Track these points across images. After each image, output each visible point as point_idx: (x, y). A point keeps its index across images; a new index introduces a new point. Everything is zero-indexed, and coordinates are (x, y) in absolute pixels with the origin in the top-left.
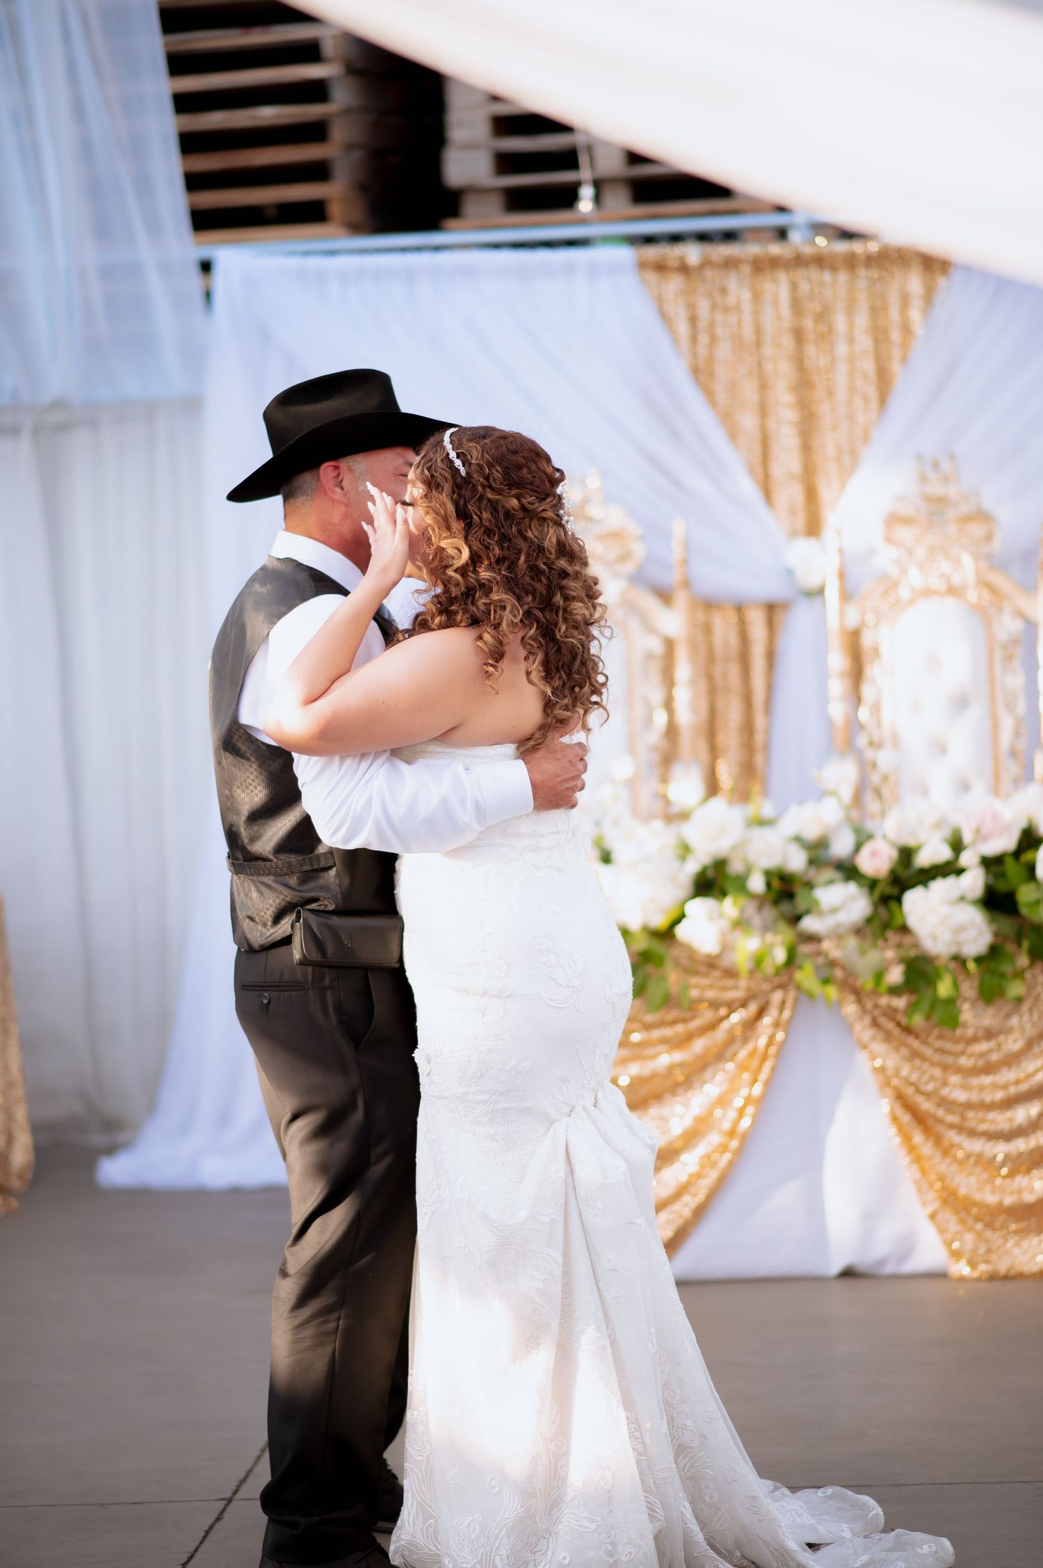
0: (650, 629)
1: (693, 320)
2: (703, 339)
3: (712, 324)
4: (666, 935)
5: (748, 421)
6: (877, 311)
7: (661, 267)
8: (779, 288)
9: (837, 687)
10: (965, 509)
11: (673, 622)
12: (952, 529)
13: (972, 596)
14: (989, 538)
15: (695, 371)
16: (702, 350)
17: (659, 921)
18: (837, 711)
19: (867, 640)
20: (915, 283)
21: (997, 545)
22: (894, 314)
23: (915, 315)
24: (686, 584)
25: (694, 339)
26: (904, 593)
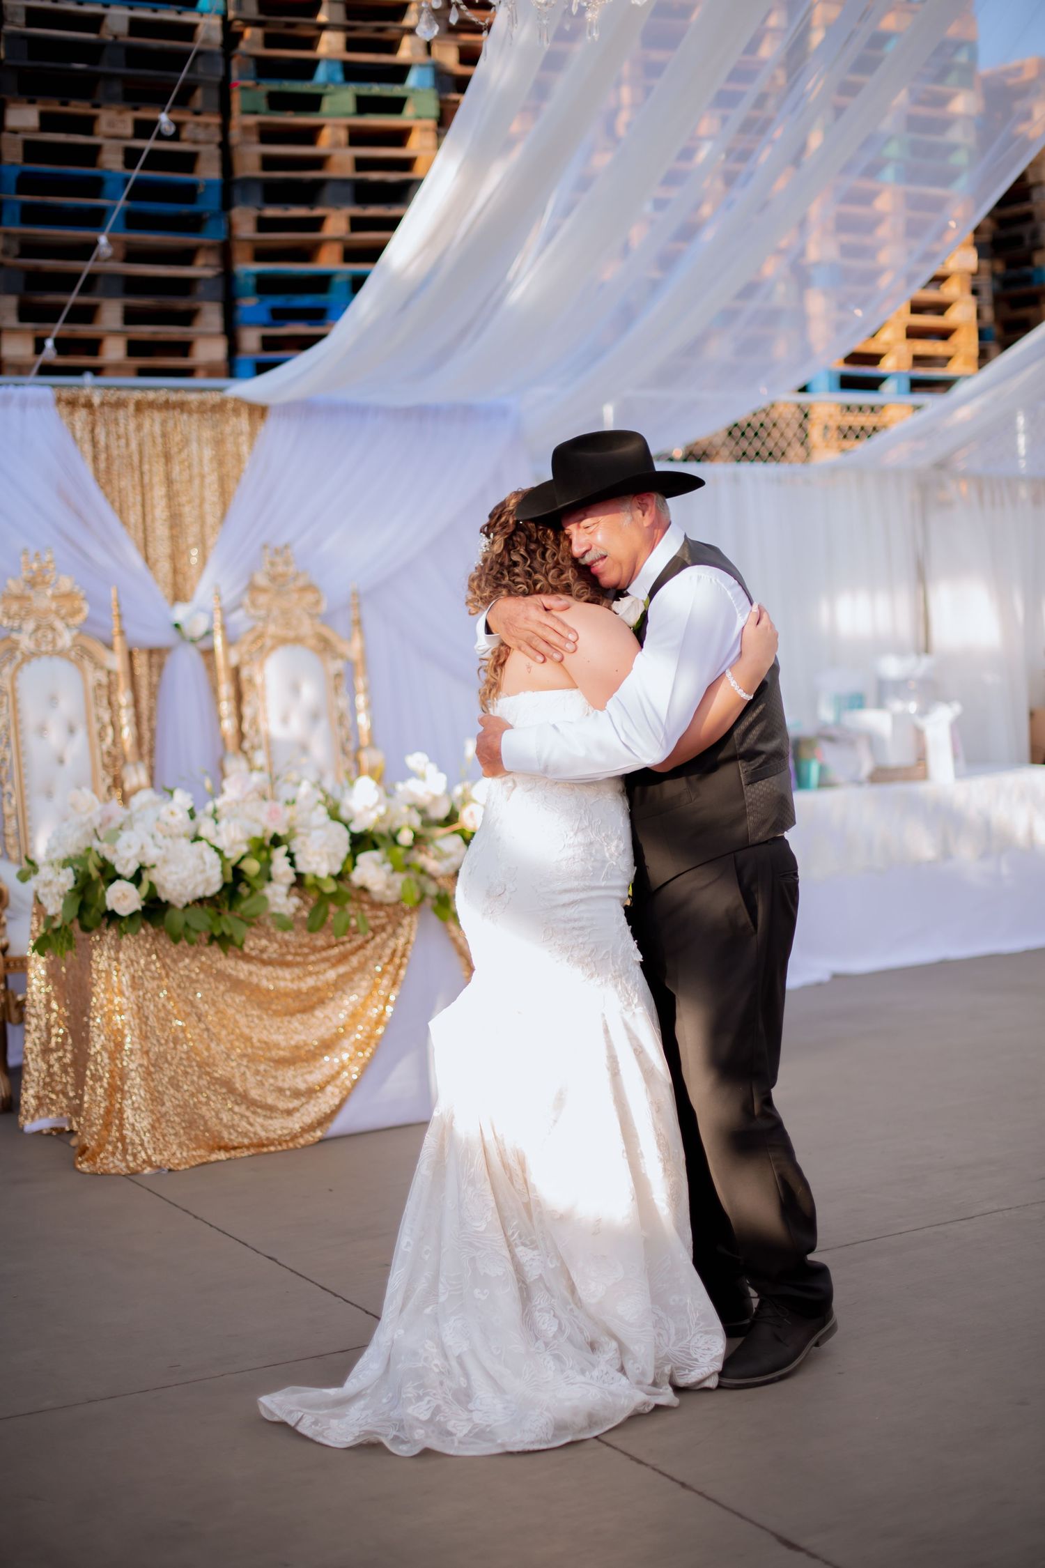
0: (98, 666)
1: (94, 443)
2: (103, 456)
3: (107, 447)
4: (341, 877)
5: (134, 516)
6: (219, 442)
7: (72, 403)
8: (153, 423)
9: (226, 707)
10: (301, 582)
11: (116, 662)
12: (295, 596)
13: (312, 642)
14: (317, 603)
15: (98, 479)
16: (102, 465)
17: (337, 869)
18: (228, 725)
19: (244, 674)
20: (243, 423)
21: (324, 607)
22: (229, 446)
23: (245, 449)
24: (122, 633)
25: (95, 459)
26: (268, 642)
